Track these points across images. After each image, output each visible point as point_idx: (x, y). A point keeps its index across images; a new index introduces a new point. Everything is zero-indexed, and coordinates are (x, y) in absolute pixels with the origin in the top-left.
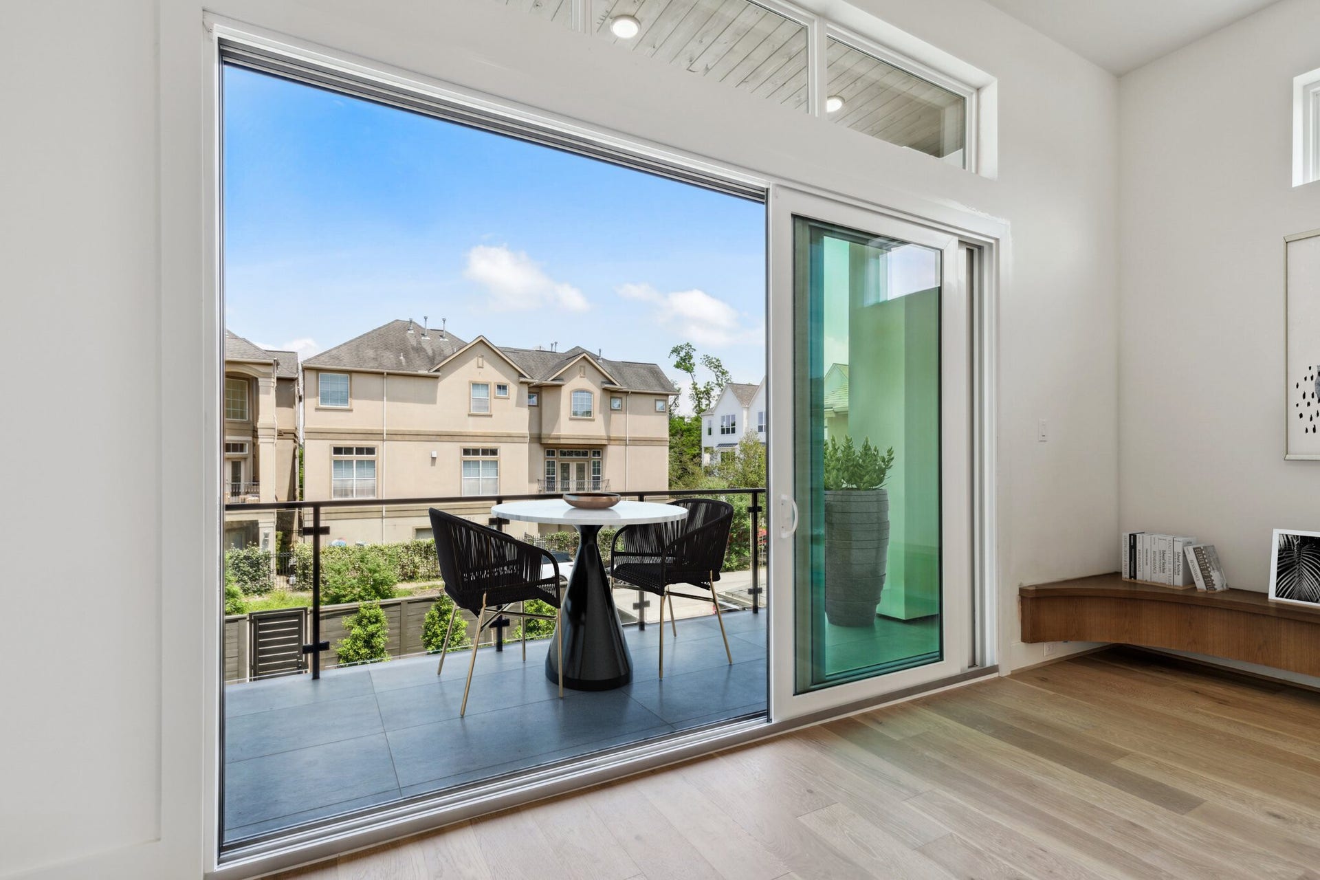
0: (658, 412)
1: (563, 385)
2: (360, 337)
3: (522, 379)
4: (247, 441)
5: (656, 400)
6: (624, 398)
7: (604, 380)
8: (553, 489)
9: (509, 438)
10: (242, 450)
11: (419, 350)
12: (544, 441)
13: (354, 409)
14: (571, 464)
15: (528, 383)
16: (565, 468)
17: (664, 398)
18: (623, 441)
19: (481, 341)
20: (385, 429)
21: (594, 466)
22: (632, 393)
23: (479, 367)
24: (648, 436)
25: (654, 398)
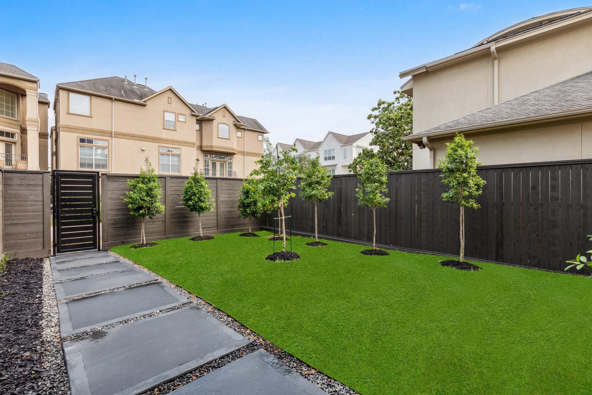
0: (259, 141)
1: (215, 119)
2: (95, 80)
3: (193, 113)
4: (17, 132)
5: (258, 135)
6: (243, 132)
7: (235, 120)
8: (208, 174)
9: (186, 144)
10: (12, 137)
11: (132, 91)
12: (203, 149)
13: (93, 117)
14: (217, 162)
15: (197, 116)
16: (214, 164)
17: (262, 134)
18: (244, 153)
19: (170, 89)
20: (113, 130)
21: (229, 164)
22: (248, 130)
23: (169, 103)
24: (254, 152)
25: (257, 134)
